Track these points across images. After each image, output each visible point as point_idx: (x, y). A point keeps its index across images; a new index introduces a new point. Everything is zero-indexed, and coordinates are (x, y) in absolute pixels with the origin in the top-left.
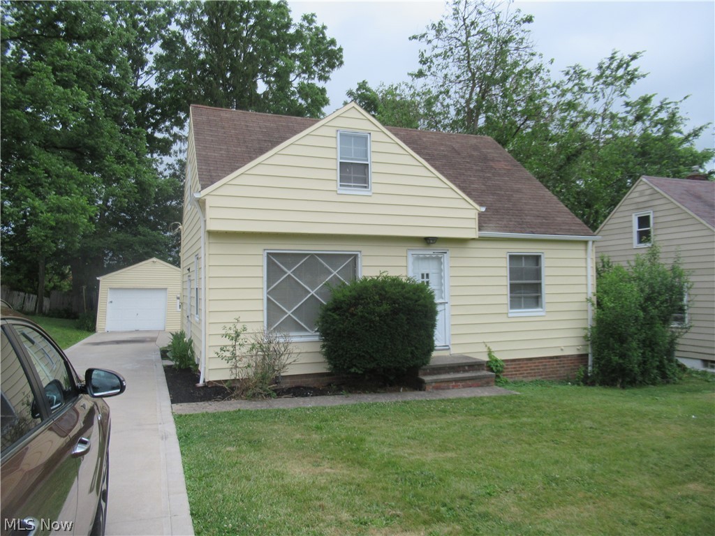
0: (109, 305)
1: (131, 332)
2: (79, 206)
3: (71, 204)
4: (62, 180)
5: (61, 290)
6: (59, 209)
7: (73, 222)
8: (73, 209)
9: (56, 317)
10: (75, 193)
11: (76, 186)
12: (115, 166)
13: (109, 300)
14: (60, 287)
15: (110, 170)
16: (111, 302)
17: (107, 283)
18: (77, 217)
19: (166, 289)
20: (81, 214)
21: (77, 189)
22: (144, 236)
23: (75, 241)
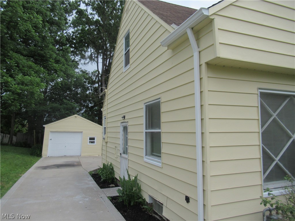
0: (50, 141)
1: (62, 157)
2: (35, 82)
3: (31, 81)
4: (26, 69)
5: (22, 132)
6: (23, 83)
7: (31, 91)
8: (32, 83)
9: (19, 147)
10: (33, 76)
11: (34, 73)
12: (55, 65)
13: (50, 138)
14: (22, 131)
15: (52, 67)
16: (51, 139)
17: (48, 128)
18: (34, 88)
19: (82, 132)
20: (36, 86)
21: (34, 74)
22: (66, 105)
23: (32, 103)
